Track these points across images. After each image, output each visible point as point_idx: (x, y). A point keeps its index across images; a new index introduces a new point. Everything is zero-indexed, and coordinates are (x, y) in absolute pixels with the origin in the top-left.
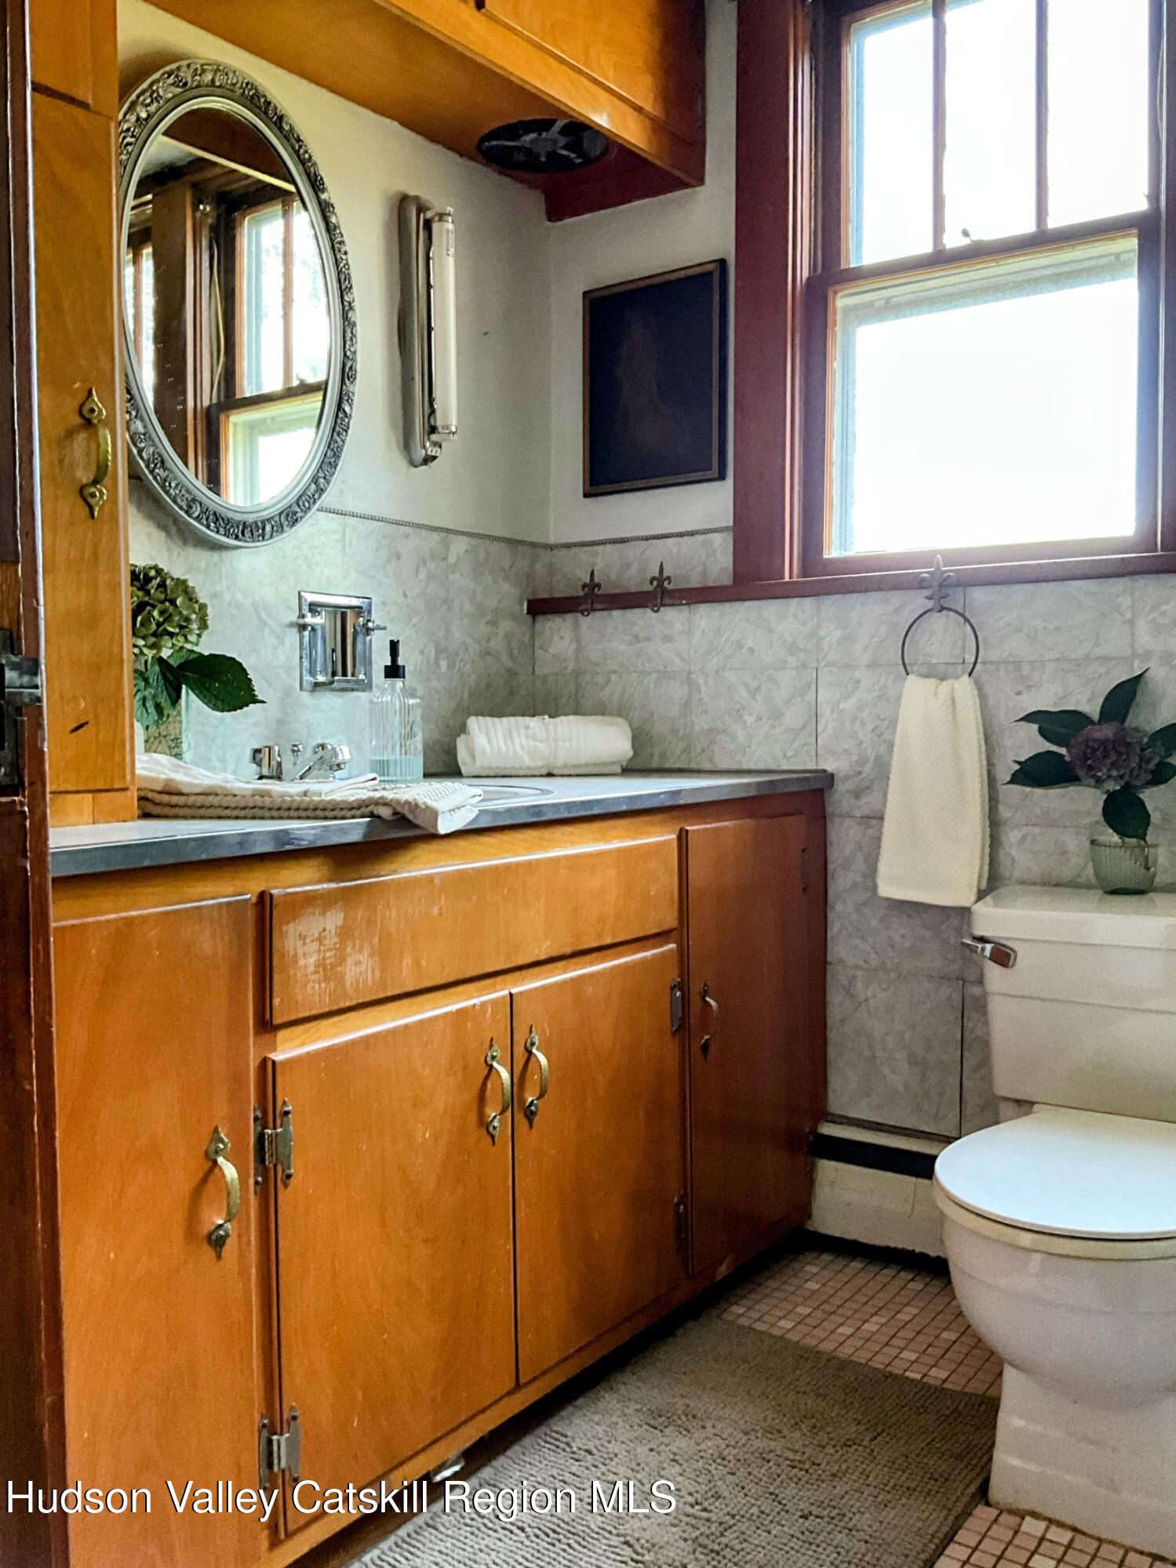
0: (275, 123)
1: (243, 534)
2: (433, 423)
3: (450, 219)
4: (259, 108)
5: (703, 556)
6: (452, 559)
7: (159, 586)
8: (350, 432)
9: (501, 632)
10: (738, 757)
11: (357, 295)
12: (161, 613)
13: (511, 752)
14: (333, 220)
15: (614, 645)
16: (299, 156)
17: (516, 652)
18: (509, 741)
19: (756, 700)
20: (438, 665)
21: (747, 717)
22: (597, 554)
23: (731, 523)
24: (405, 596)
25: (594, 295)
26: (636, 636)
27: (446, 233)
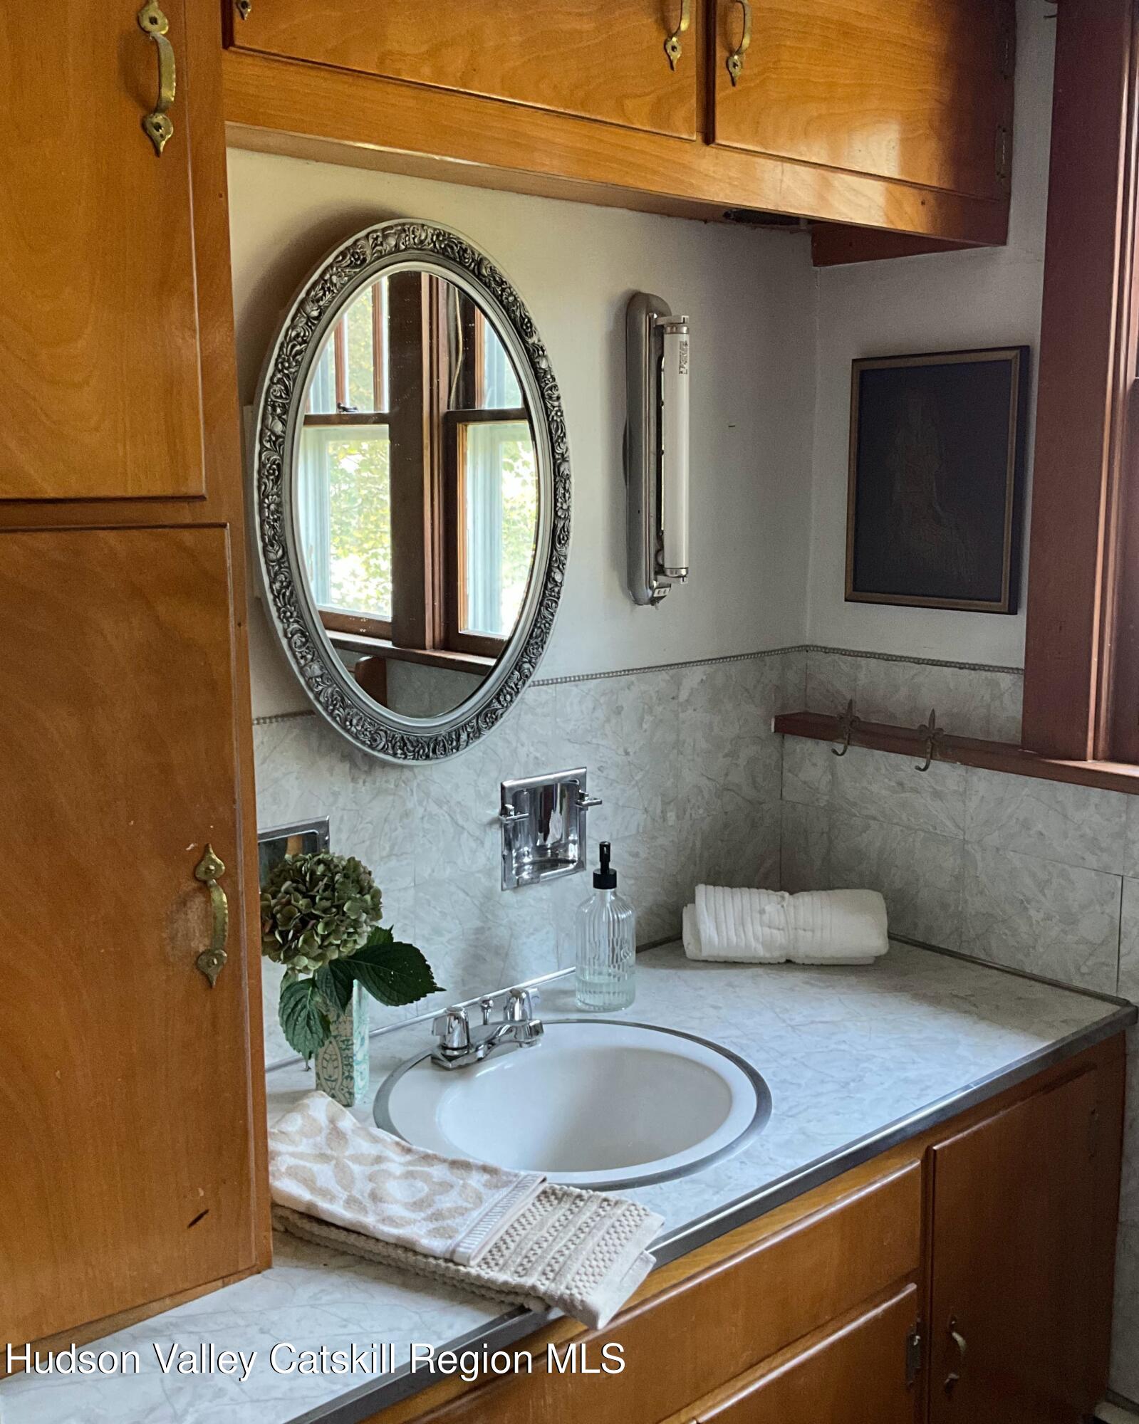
0: (473, 272)
1: (434, 752)
2: (661, 562)
3: (685, 329)
4: (454, 260)
5: (987, 697)
6: (684, 696)
7: (326, 887)
8: (560, 602)
9: (742, 761)
10: (1020, 956)
11: (573, 443)
12: (327, 925)
13: (743, 944)
14: (543, 365)
15: (875, 788)
16: (501, 302)
17: (759, 780)
18: (741, 929)
19: (1044, 895)
20: (664, 819)
21: (1032, 912)
22: (859, 667)
23: (1022, 666)
24: (627, 753)
25: (867, 366)
26: (901, 784)
27: (680, 345)
